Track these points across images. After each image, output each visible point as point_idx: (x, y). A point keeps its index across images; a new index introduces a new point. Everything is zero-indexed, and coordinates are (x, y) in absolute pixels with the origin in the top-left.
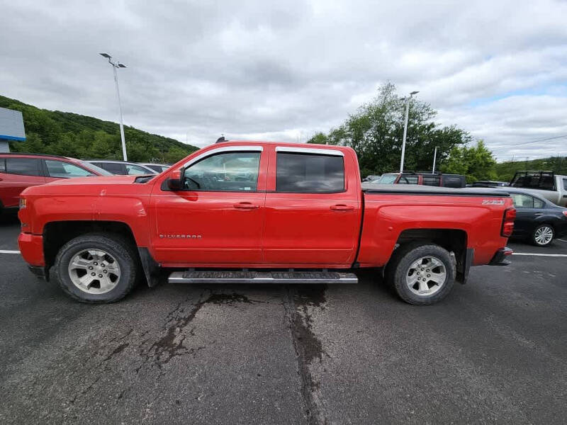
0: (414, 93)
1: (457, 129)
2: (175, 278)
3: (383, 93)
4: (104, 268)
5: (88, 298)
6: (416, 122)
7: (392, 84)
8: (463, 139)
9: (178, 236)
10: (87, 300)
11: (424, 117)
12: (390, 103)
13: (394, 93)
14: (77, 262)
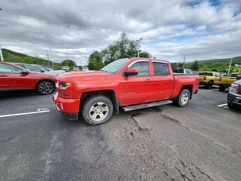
0: (141, 39)
1: (147, 52)
2: (126, 109)
3: (122, 36)
4: (101, 110)
5: (97, 123)
6: (134, 49)
7: (125, 33)
8: (149, 56)
9: (129, 93)
10: (96, 124)
11: (137, 48)
12: (125, 41)
13: (126, 37)
14: (92, 109)
